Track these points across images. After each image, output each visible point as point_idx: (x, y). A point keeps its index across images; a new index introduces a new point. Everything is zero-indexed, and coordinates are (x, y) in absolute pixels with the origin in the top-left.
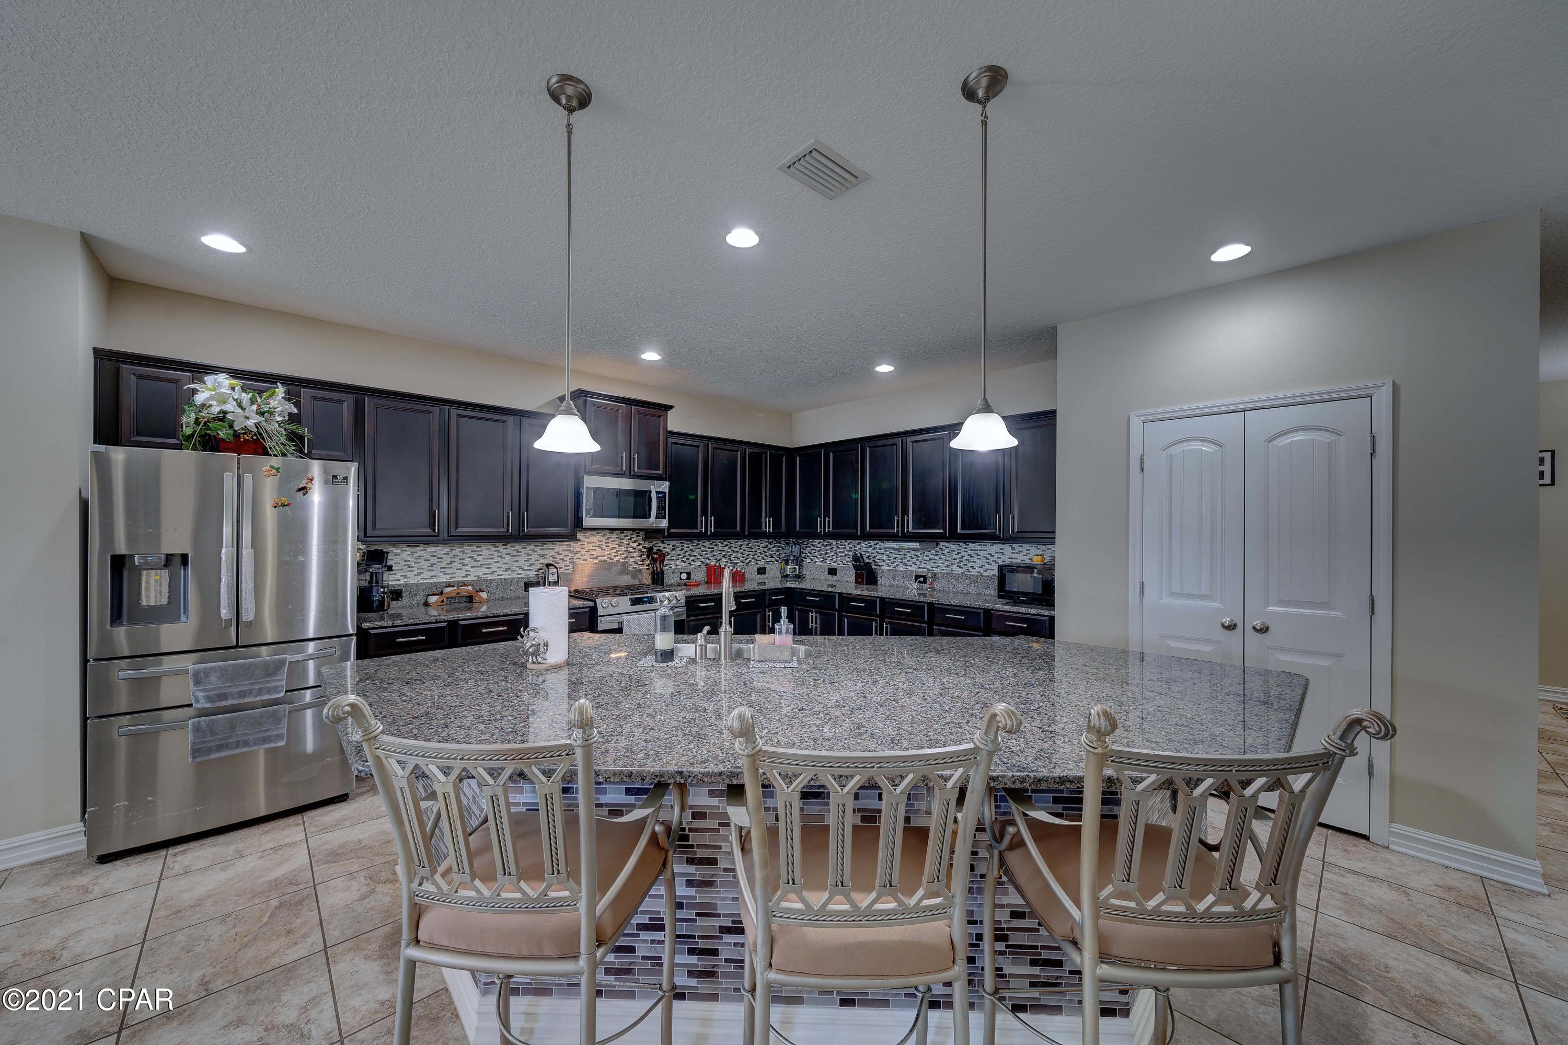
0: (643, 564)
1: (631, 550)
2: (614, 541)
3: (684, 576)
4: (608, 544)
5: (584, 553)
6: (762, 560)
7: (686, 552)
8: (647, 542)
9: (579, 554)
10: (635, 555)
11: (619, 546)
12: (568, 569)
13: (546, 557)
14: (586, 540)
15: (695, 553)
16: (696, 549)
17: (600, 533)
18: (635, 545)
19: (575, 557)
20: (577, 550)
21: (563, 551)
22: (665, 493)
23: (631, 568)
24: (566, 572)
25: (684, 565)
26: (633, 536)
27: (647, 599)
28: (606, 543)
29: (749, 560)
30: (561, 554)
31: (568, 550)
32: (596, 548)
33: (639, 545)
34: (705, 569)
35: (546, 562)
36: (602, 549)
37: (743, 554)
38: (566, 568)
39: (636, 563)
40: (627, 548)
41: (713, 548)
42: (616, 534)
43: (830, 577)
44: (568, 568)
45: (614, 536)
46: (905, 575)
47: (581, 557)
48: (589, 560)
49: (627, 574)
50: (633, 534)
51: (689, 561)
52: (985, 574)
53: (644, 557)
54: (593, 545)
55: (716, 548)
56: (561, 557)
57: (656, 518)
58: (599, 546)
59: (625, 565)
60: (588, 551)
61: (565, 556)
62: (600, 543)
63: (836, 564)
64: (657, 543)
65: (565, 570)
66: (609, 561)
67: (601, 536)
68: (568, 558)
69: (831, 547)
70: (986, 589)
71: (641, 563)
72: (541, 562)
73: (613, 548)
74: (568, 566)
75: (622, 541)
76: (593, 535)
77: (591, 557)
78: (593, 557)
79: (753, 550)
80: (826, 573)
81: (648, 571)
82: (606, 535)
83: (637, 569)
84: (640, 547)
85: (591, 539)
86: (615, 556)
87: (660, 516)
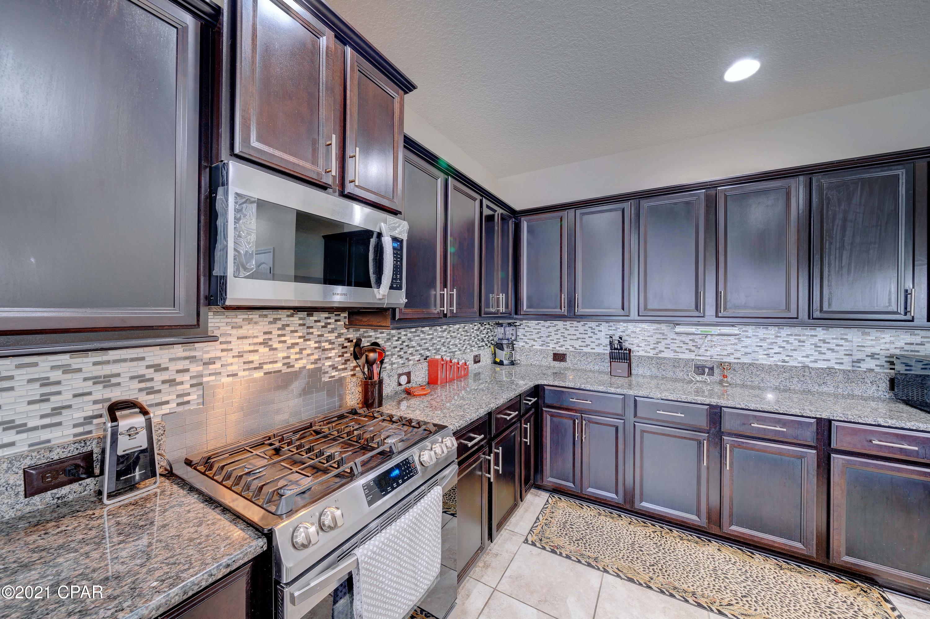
0: (346, 369)
1: (327, 345)
2: (296, 331)
3: (404, 379)
4: (283, 339)
5: (230, 360)
6: (476, 346)
7: (403, 342)
8: (351, 330)
9: (218, 365)
10: (332, 354)
11: (306, 340)
12: (188, 402)
13: (114, 380)
14: (234, 332)
15: (414, 344)
16: (414, 336)
17: (266, 316)
18: (332, 337)
19: (206, 372)
20: (212, 355)
21: (171, 360)
22: (401, 241)
23: (326, 379)
24: (181, 409)
25: (401, 361)
26: (329, 321)
27: (397, 472)
28: (279, 336)
29: (465, 346)
30: (167, 369)
31: (186, 358)
32: (256, 348)
33: (340, 335)
34: (425, 365)
35: (117, 395)
36: (272, 349)
37: (460, 340)
38: (180, 400)
39: (334, 368)
40: (319, 342)
41: (432, 334)
42: (300, 319)
43: (557, 364)
44: (186, 399)
45: (296, 320)
46: (676, 364)
47: (223, 370)
48: (241, 374)
49: (319, 390)
50: (329, 318)
51: (405, 356)
52: (812, 365)
53: (347, 355)
54: (250, 341)
55: (435, 334)
56: (165, 376)
57: (391, 288)
58: (264, 343)
59: (316, 373)
60: (240, 356)
61: (178, 371)
62: (267, 337)
63: (563, 349)
64: (367, 332)
65: (178, 404)
66: (285, 370)
67: (270, 323)
68: (186, 377)
69: (555, 329)
70: (819, 385)
71: (343, 367)
72: (97, 396)
73: (294, 345)
74: (189, 394)
75: (311, 330)
76: (250, 321)
77: (246, 366)
78: (252, 366)
79: (469, 334)
80: (550, 358)
81: (354, 379)
82: (280, 319)
83: (337, 378)
84: (342, 340)
85: (247, 330)
86: (296, 360)
87: (395, 286)
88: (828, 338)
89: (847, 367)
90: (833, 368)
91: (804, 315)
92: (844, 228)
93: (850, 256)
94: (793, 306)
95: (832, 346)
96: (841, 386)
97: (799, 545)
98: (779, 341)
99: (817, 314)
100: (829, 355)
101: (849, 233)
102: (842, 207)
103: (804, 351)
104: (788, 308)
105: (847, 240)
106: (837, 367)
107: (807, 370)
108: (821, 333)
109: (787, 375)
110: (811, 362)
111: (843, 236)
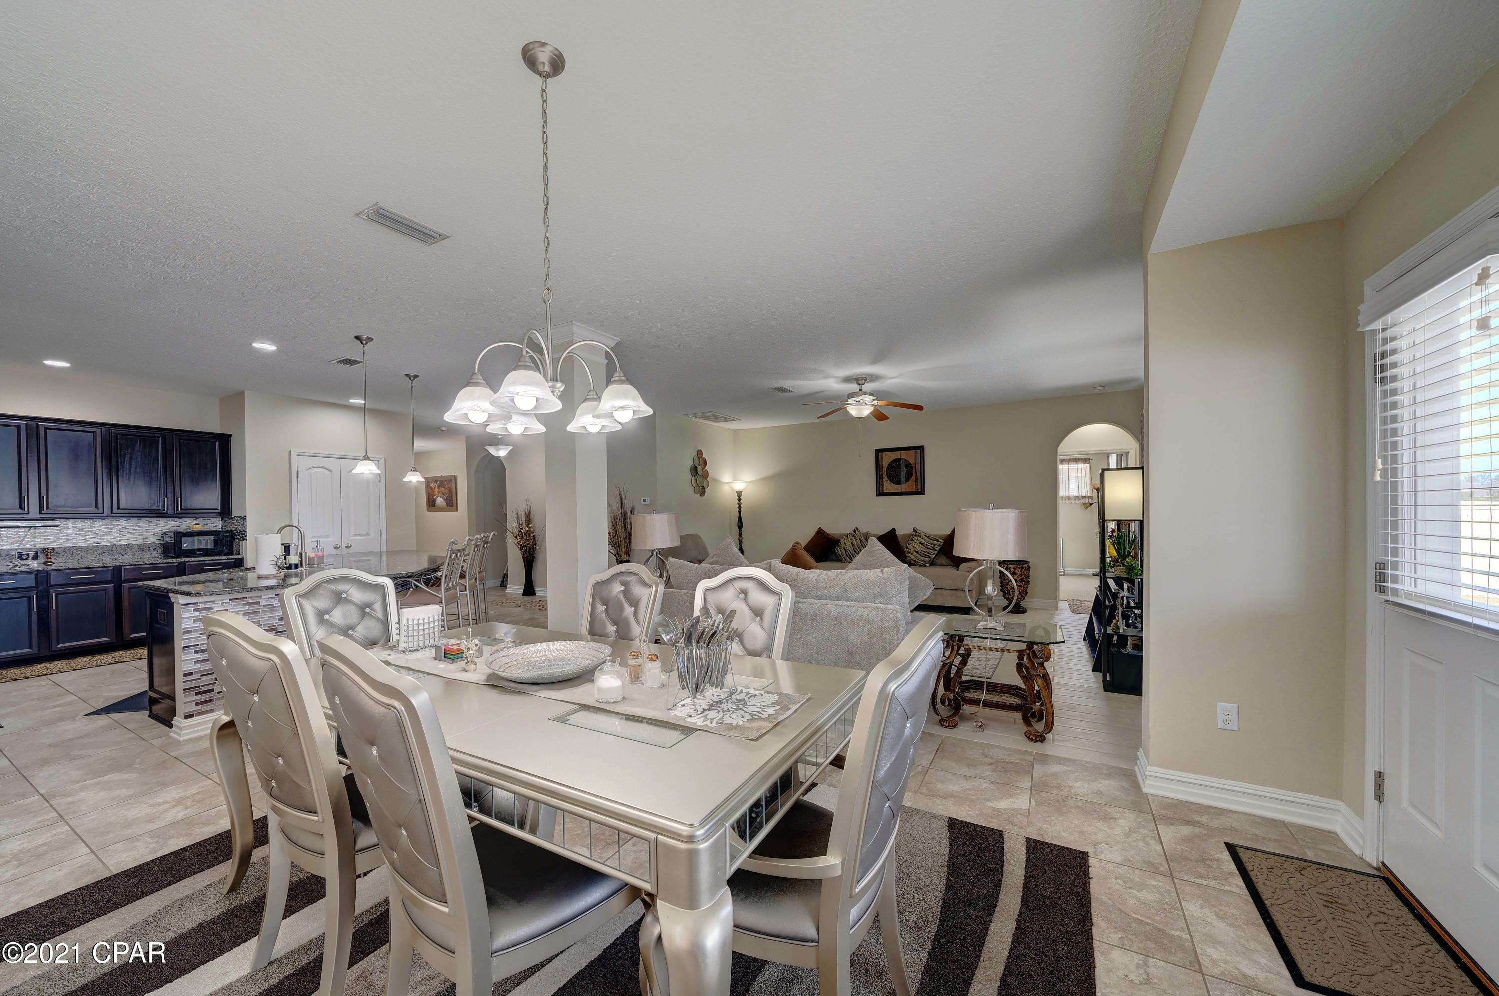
88: (128, 526)
89: (140, 542)
90: (132, 544)
91: (107, 511)
92: (131, 464)
93: (135, 478)
94: (100, 506)
95: (131, 531)
96: (136, 554)
97: (106, 639)
98: (94, 530)
99: (115, 511)
100: (129, 536)
101: (133, 465)
102: (130, 451)
103: (112, 535)
104: (97, 508)
105: (133, 470)
106: (134, 543)
107: (114, 547)
108: (123, 523)
109: (100, 552)
110: (118, 541)
111: (131, 467)
